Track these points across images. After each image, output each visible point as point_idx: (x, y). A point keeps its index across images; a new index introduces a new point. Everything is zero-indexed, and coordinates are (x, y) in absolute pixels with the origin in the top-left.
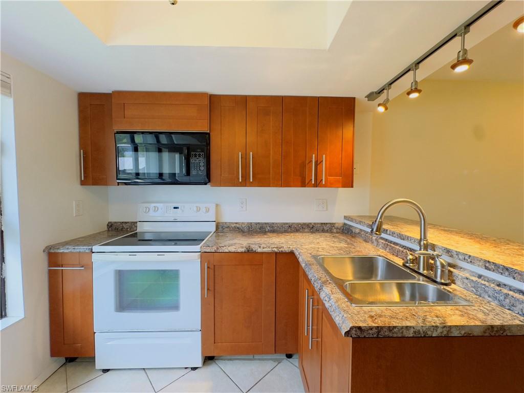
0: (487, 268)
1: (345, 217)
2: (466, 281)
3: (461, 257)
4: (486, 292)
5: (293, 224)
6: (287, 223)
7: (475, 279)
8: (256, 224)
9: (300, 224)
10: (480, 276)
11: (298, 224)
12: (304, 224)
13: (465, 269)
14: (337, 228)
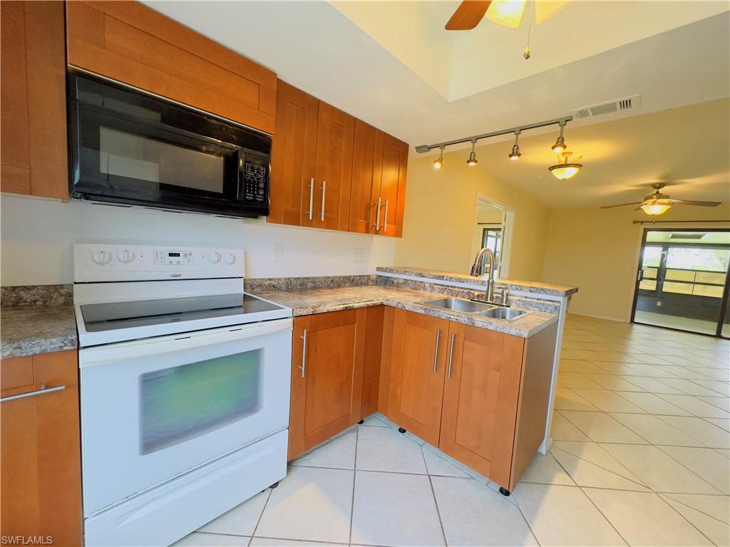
0: (531, 291)
1: (378, 269)
2: (518, 302)
3: (513, 287)
4: (532, 305)
5: (335, 277)
6: (329, 277)
7: (524, 299)
8: (297, 279)
9: (341, 277)
10: (526, 297)
11: (340, 277)
12: (345, 277)
13: (516, 296)
14: (372, 281)
